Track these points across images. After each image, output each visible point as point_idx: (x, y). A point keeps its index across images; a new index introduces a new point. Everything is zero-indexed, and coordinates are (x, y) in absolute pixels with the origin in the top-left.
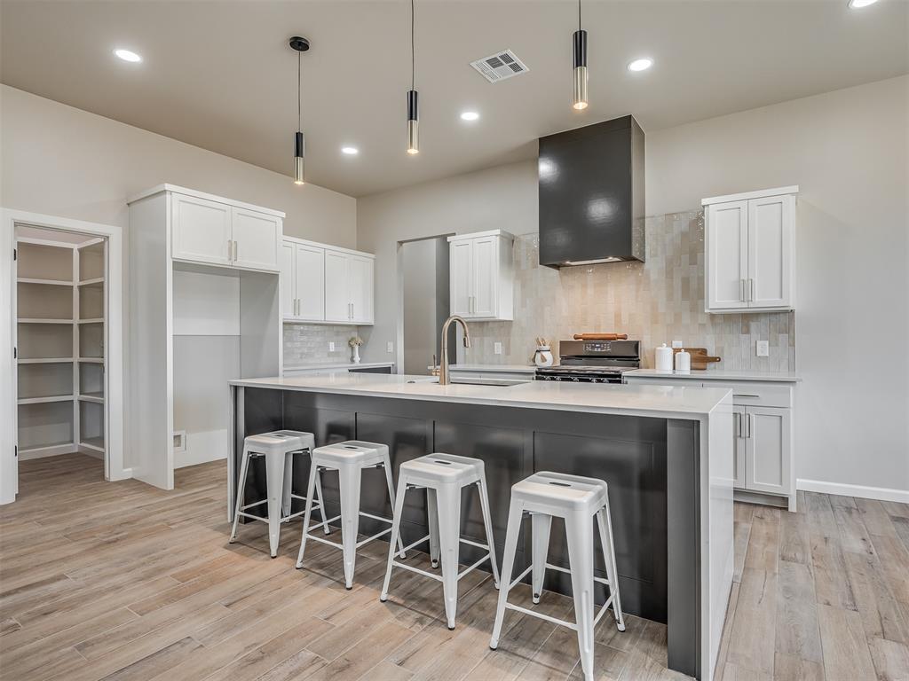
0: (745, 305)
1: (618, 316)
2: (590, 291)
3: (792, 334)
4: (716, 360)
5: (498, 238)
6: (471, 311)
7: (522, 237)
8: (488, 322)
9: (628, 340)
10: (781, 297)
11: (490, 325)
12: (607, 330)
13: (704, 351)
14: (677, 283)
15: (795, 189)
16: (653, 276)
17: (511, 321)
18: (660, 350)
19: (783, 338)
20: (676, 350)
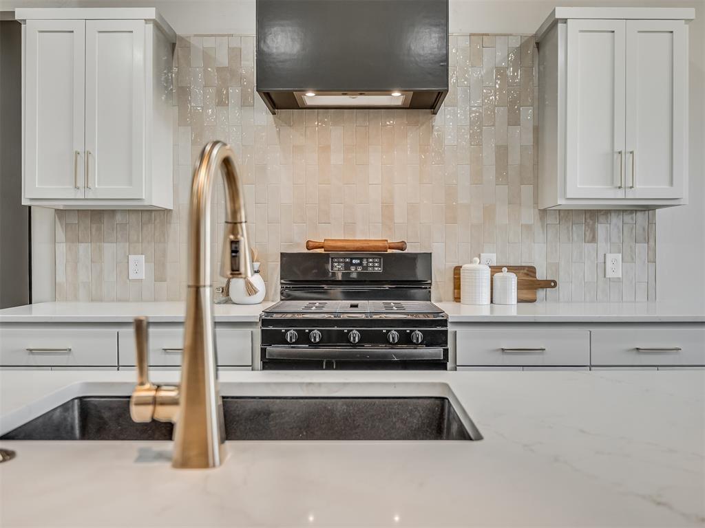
0: (620, 194)
1: (387, 209)
2: (336, 158)
3: (652, 243)
4: (550, 284)
5: (151, 26)
6: (81, 183)
7: (193, 41)
8: (113, 212)
9: (406, 251)
10: (671, 184)
11: (119, 217)
12: (369, 233)
13: (531, 271)
14: (489, 154)
15: (690, 13)
16: (449, 139)
17: (170, 210)
18: (474, 271)
19: (641, 248)
20: (495, 269)
